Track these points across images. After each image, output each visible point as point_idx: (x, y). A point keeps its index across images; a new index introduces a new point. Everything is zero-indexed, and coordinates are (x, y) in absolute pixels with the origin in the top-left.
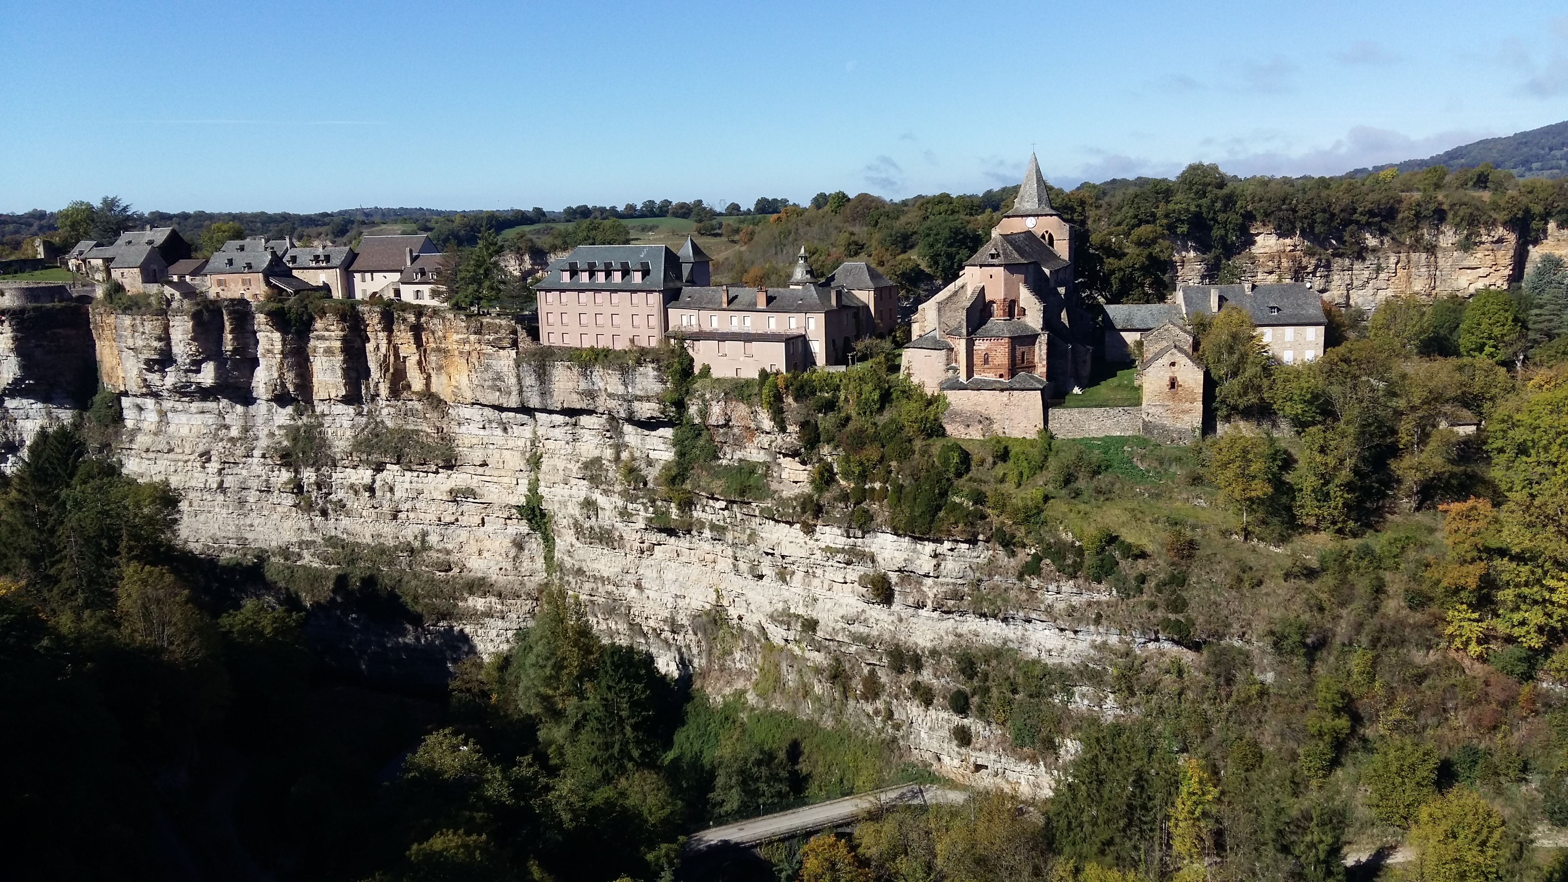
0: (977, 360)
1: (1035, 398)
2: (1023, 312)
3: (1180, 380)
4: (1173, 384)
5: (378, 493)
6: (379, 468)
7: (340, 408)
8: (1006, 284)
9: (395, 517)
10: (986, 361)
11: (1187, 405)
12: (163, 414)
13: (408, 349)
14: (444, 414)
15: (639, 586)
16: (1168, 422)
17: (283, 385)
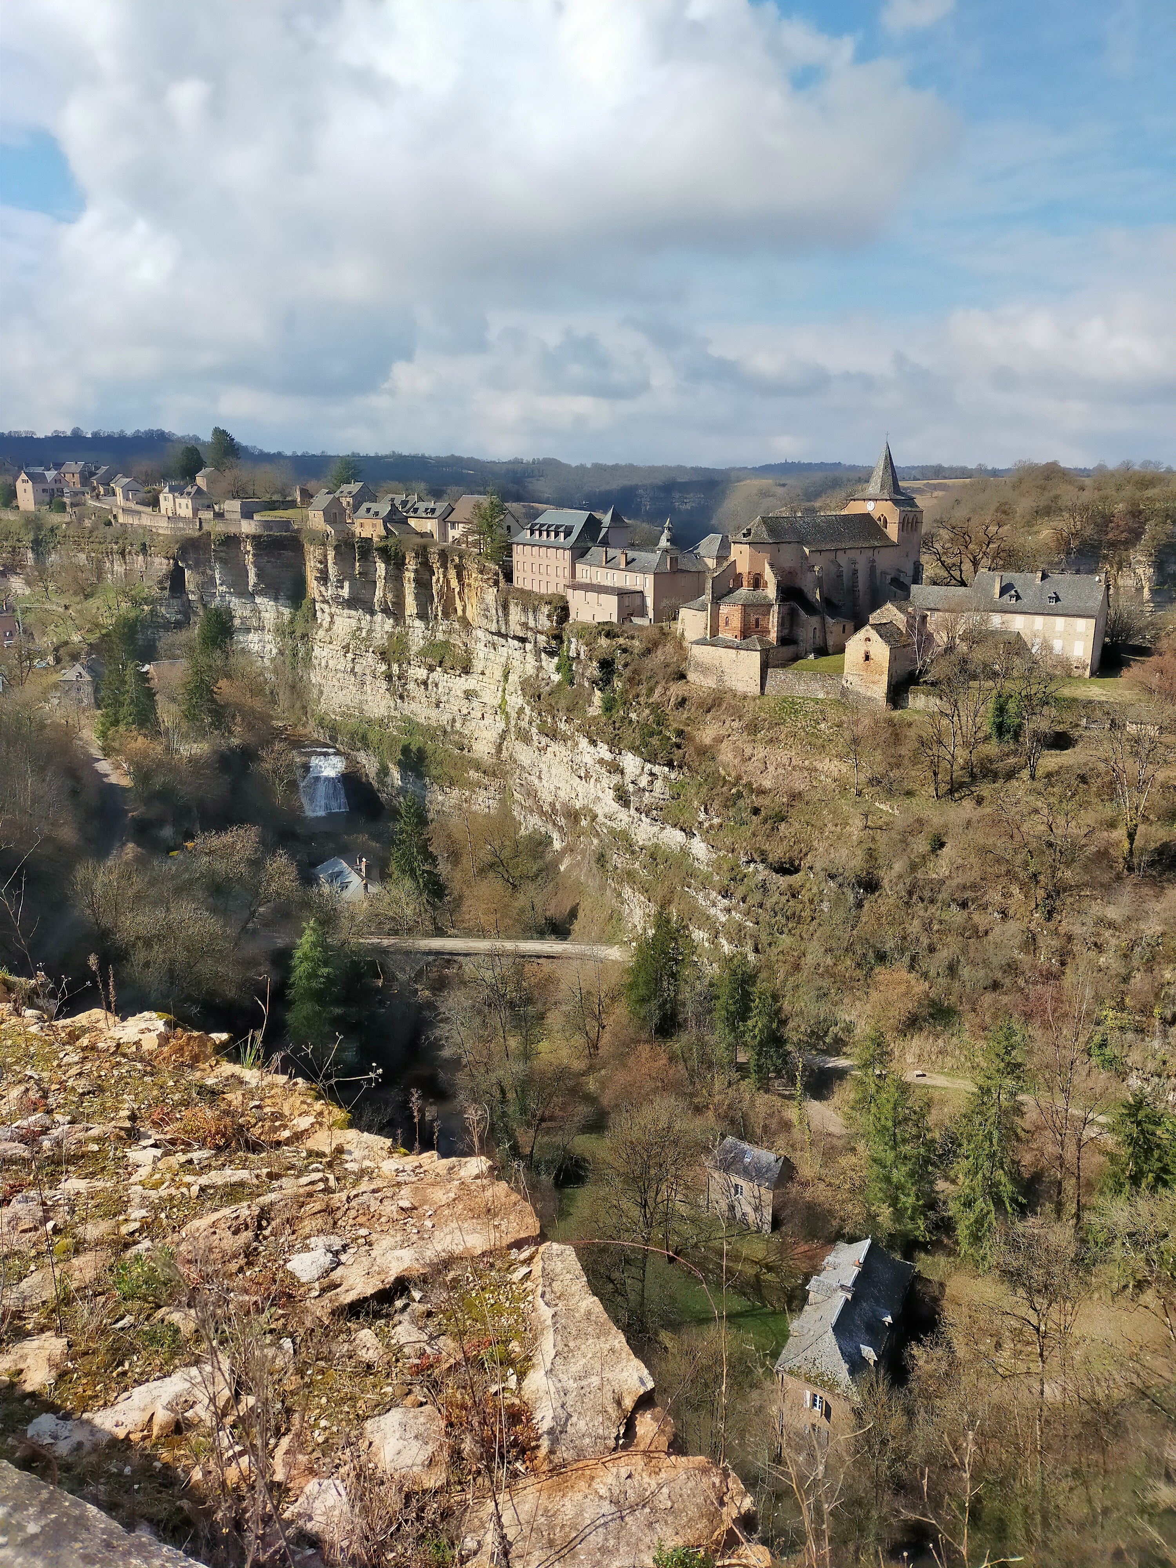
0: (722, 623)
1: (754, 659)
2: (766, 585)
3: (872, 656)
4: (867, 658)
5: (430, 687)
6: (431, 669)
7: (418, 623)
8: (750, 560)
9: (438, 706)
10: (727, 623)
11: (877, 677)
12: (332, 616)
13: (454, 583)
14: (469, 633)
15: (540, 778)
16: (862, 690)
17: (386, 602)
